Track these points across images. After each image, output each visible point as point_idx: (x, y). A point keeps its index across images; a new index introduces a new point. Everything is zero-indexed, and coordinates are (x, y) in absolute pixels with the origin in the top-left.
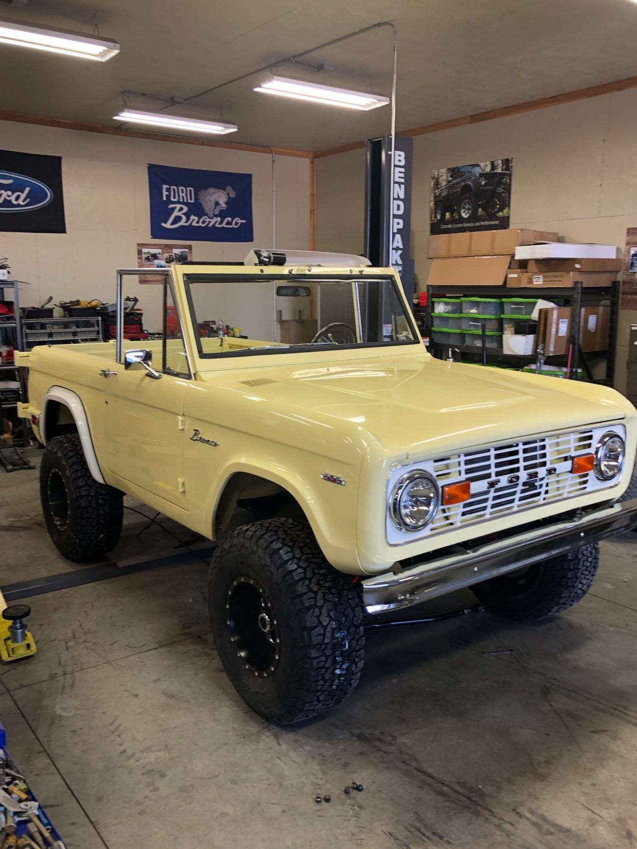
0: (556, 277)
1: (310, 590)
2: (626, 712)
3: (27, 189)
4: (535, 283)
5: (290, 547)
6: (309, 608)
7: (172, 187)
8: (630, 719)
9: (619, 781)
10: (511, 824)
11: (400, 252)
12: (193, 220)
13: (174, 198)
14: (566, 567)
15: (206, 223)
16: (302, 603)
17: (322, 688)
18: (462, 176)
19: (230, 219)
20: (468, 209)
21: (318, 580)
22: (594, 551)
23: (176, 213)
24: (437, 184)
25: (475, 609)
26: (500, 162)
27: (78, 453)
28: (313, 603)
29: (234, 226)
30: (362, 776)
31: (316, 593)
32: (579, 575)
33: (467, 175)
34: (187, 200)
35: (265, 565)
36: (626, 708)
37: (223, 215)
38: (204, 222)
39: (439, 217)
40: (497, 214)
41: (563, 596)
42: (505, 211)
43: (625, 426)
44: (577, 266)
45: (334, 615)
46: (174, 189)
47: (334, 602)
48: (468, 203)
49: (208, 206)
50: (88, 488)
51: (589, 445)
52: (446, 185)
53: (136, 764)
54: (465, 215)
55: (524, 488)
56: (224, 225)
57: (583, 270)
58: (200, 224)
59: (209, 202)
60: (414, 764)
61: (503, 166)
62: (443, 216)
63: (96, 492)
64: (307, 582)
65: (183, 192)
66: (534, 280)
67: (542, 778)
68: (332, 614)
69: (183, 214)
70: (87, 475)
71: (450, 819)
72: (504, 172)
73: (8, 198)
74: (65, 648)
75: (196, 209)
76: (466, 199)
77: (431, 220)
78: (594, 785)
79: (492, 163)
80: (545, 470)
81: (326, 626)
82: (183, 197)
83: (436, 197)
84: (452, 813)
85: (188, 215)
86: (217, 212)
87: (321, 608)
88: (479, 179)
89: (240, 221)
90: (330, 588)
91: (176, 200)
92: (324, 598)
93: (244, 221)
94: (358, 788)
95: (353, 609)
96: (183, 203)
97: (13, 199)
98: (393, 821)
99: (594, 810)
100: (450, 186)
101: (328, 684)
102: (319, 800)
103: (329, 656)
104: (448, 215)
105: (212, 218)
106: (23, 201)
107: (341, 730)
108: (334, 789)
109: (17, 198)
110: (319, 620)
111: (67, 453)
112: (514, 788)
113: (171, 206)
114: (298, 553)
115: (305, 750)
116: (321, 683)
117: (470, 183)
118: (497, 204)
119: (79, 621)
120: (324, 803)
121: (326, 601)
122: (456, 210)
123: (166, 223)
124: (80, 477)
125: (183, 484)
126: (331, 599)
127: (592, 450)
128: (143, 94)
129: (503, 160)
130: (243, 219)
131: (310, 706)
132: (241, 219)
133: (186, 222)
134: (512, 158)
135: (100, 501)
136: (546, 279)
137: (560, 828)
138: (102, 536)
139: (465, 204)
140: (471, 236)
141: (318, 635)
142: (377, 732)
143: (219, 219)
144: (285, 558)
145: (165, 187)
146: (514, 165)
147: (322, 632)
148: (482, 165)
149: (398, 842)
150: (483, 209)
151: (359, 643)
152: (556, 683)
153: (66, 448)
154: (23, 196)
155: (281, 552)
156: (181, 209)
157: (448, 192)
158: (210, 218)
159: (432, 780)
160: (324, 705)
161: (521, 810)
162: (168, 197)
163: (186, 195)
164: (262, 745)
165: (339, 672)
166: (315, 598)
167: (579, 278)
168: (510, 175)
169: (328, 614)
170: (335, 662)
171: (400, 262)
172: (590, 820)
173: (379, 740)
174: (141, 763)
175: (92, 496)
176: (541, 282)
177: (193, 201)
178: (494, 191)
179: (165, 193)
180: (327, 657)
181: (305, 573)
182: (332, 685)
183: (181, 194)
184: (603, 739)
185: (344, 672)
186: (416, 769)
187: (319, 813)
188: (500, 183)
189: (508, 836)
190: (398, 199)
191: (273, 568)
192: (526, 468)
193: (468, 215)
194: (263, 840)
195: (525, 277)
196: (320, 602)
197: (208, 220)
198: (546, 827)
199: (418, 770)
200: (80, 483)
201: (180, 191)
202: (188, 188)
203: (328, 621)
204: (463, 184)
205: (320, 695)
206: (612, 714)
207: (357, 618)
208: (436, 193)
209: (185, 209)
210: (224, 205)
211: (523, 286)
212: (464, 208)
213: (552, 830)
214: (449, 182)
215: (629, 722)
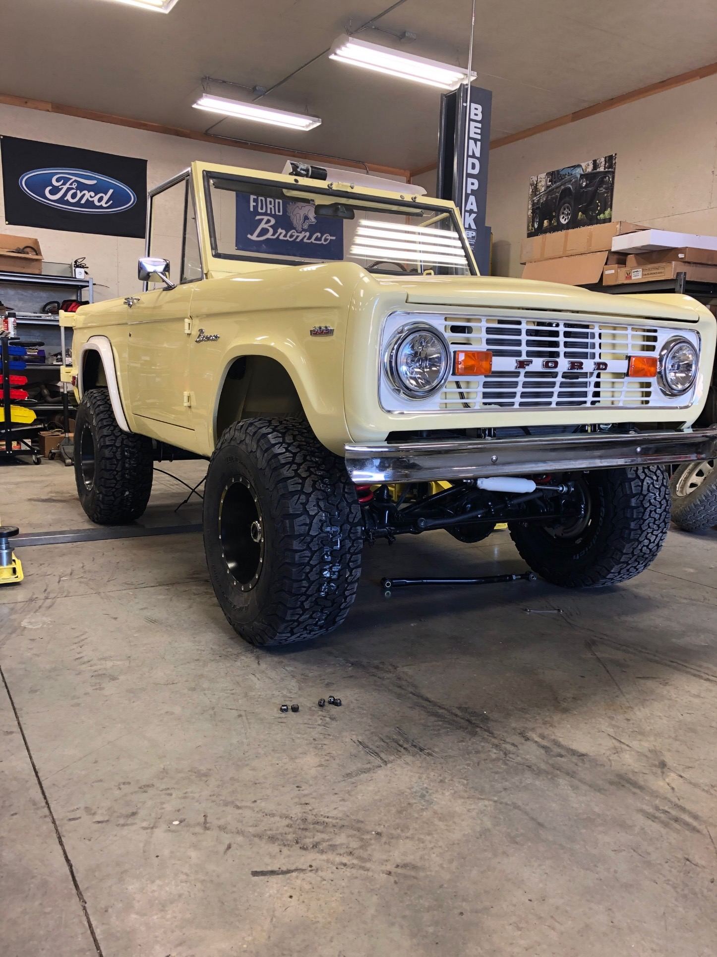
0: (657, 269)
1: (297, 475)
2: (686, 664)
3: (111, 191)
4: (633, 278)
5: (281, 433)
6: (293, 493)
7: (260, 198)
8: (689, 670)
9: (661, 719)
10: (513, 744)
11: (473, 216)
12: (281, 233)
13: (262, 209)
14: (629, 515)
15: (294, 237)
16: (286, 487)
17: (306, 591)
18: (562, 179)
19: (319, 235)
20: (568, 214)
21: (309, 468)
22: (664, 502)
23: (262, 225)
24: (535, 189)
25: (525, 576)
26: (603, 159)
27: (106, 403)
28: (299, 489)
29: (323, 242)
30: (346, 695)
31: (304, 479)
32: (644, 527)
33: (567, 177)
34: (275, 212)
35: (252, 451)
36: (685, 661)
37: (312, 229)
38: (291, 236)
39: (536, 226)
40: (598, 217)
41: (624, 551)
42: (607, 212)
43: (698, 333)
44: (681, 256)
45: (325, 506)
46: (262, 200)
47: (326, 493)
48: (568, 208)
49: (297, 221)
50: (114, 438)
51: (653, 348)
52: (545, 191)
53: (90, 668)
54: (563, 221)
55: (564, 380)
56: (313, 240)
57: (686, 260)
58: (288, 238)
59: (298, 215)
60: (410, 689)
61: (605, 164)
62: (541, 224)
63: (122, 443)
64: (294, 467)
65: (271, 204)
66: (633, 275)
67: (565, 711)
68: (322, 504)
69: (271, 226)
70: (114, 424)
71: (438, 735)
72: (606, 170)
73: (91, 199)
74: (58, 581)
75: (284, 222)
76: (564, 203)
77: (528, 229)
78: (628, 720)
79: (595, 162)
80: (593, 363)
81: (314, 516)
82: (271, 209)
83: (533, 205)
84: (442, 731)
85: (275, 228)
86: (306, 227)
87: (309, 495)
88: (580, 180)
89: (330, 238)
90: (322, 478)
91: (264, 211)
92: (314, 486)
93: (334, 238)
94: (336, 703)
95: (349, 505)
96: (270, 215)
97: (96, 199)
98: (367, 733)
99: (622, 741)
100: (549, 191)
101: (314, 587)
102: (285, 707)
103: (316, 551)
104: (546, 223)
105: (301, 232)
106: (106, 203)
107: (336, 657)
108: (307, 701)
109: (100, 200)
110: (306, 508)
111: (95, 402)
112: (527, 716)
113: (258, 217)
114: (288, 439)
115: (286, 670)
116: (305, 584)
117: (570, 186)
118: (598, 206)
119: (83, 563)
120: (290, 712)
121: (314, 488)
122: (555, 217)
123: (252, 235)
124: (106, 426)
125: (189, 397)
126: (323, 488)
127: (655, 354)
128: (224, 82)
129: (605, 158)
130: (333, 236)
131: (293, 615)
132: (331, 236)
133: (273, 235)
134: (616, 154)
135: (126, 454)
136: (644, 273)
137: (574, 752)
138: (127, 493)
139: (565, 209)
140: (566, 236)
141: (302, 525)
142: (376, 662)
143: (308, 234)
144: (273, 441)
145: (252, 197)
146: (618, 161)
147: (308, 521)
148: (583, 165)
149: (367, 749)
150: (583, 213)
151: (355, 545)
152: (605, 638)
153: (95, 397)
154: (106, 198)
155: (270, 436)
156: (268, 221)
157: (547, 198)
158: (297, 232)
159: (428, 703)
160: (311, 617)
161: (530, 734)
162: (255, 207)
163: (274, 207)
164: (238, 663)
165: (328, 575)
166: (303, 485)
167: (682, 268)
168: (613, 173)
169: (318, 503)
170: (322, 562)
171: (474, 227)
172: (615, 748)
173: (377, 668)
174: (93, 668)
175: (117, 447)
176: (640, 277)
177: (281, 214)
178: (595, 192)
179: (252, 204)
180: (313, 553)
181: (294, 457)
182: (319, 590)
183: (269, 206)
184: (650, 684)
185: (334, 577)
186: (411, 693)
187: (280, 720)
188: (602, 182)
189: (505, 754)
190: (474, 156)
191: (259, 454)
192: (567, 355)
193: (567, 221)
194: (205, 736)
195: (623, 271)
196: (308, 489)
197: (296, 234)
198: (557, 750)
199: (414, 694)
200: (105, 432)
201: (268, 203)
202: (277, 201)
203: (316, 511)
204: (563, 187)
205: (305, 601)
206: (669, 666)
207: (354, 515)
208: (533, 201)
209: (273, 222)
210: (313, 220)
211: (620, 282)
212: (563, 213)
213: (563, 752)
214: (548, 187)
215: (687, 673)
